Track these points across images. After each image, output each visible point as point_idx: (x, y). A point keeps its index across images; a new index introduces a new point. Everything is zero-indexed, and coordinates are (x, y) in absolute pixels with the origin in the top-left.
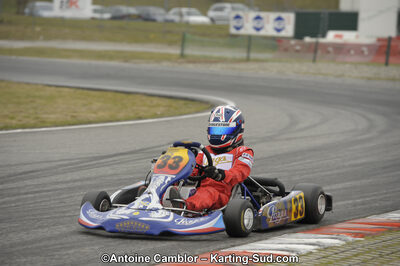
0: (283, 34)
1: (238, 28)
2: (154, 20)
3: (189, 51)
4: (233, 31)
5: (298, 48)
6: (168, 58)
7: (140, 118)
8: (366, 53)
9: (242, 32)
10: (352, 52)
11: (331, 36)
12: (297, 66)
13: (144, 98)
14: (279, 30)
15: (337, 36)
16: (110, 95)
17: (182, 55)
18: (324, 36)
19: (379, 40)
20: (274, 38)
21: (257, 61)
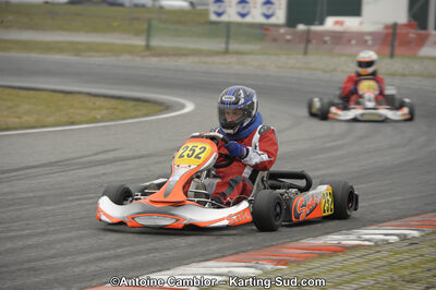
0: (273, 20)
1: (219, 14)
2: (121, 5)
3: (154, 43)
4: (213, 18)
5: (288, 37)
6: (131, 50)
7: (73, 123)
8: (370, 43)
9: (224, 18)
10: (353, 42)
11: (330, 23)
12: (283, 59)
13: (86, 99)
14: (268, 16)
15: (337, 23)
16: (45, 95)
17: (148, 47)
18: (322, 22)
19: (387, 27)
20: (261, 26)
21: (237, 53)
